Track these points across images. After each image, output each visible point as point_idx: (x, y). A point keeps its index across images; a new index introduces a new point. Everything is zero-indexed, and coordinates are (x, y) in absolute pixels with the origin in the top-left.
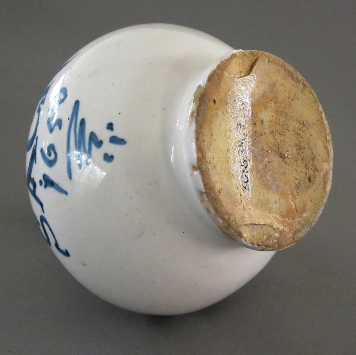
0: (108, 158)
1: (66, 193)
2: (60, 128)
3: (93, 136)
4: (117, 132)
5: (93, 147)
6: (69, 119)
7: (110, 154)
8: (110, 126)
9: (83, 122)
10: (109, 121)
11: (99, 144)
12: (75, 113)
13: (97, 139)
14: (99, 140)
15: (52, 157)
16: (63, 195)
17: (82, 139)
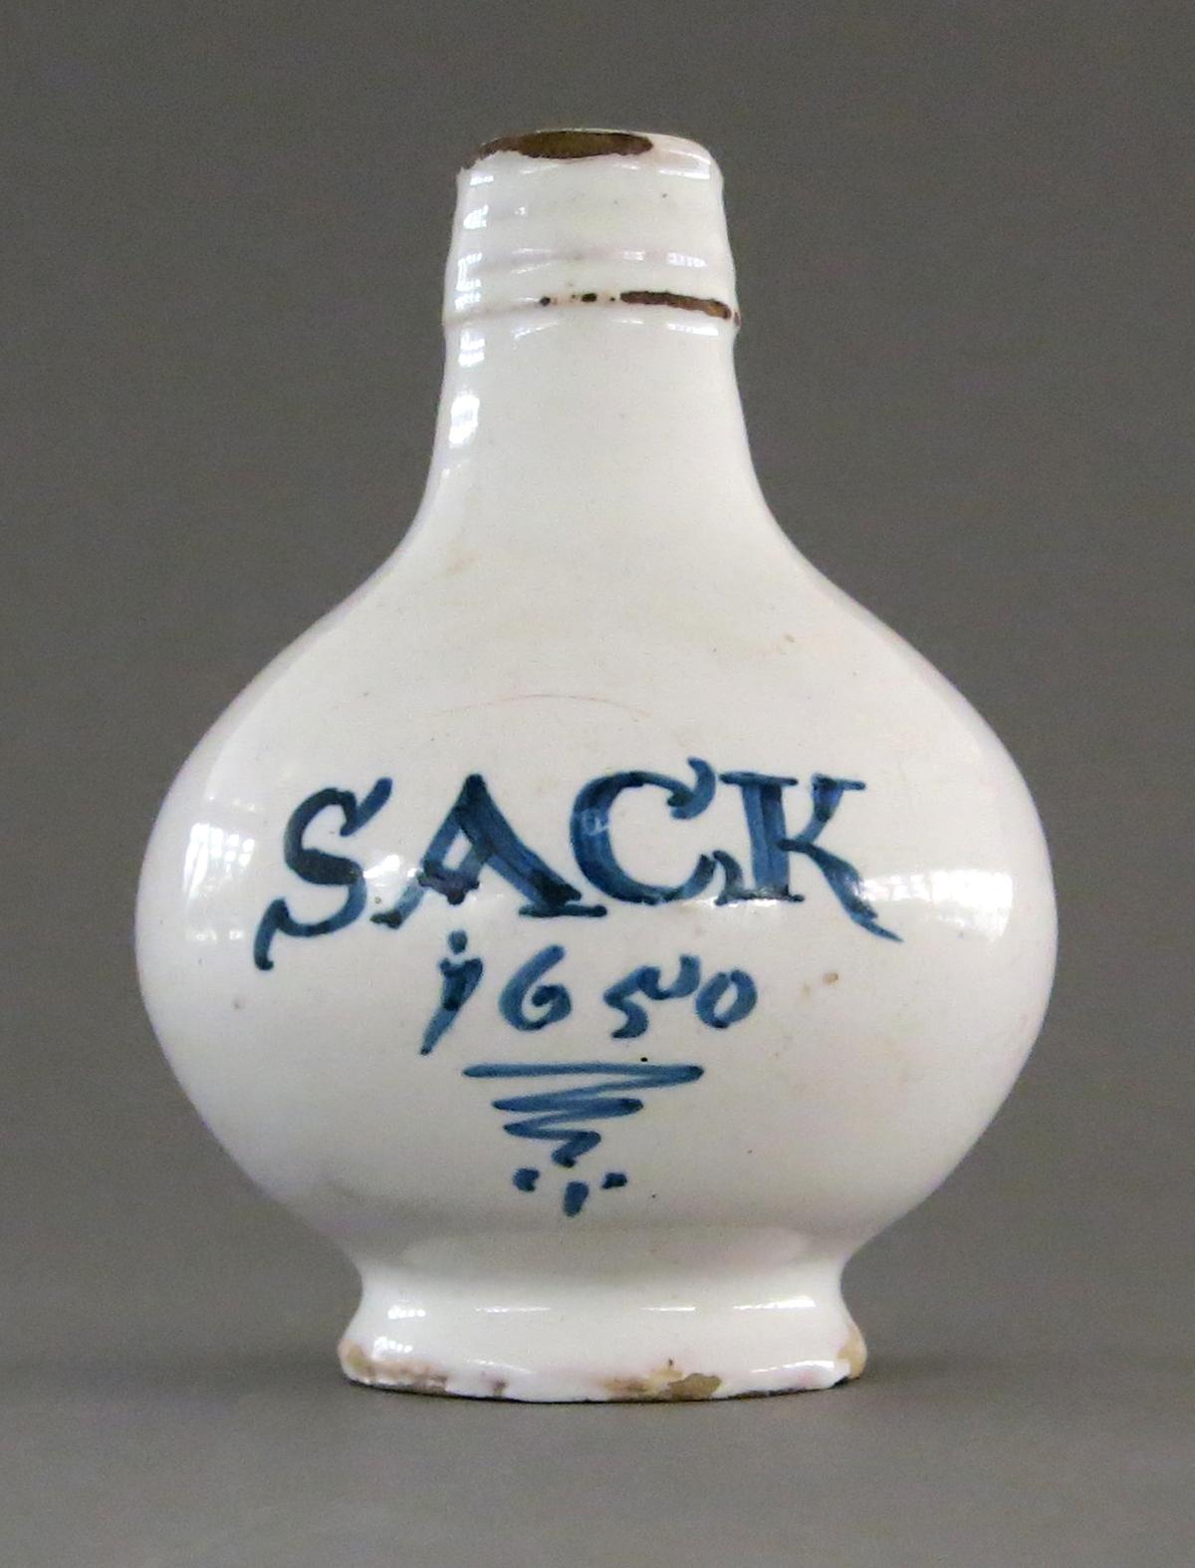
0: (526, 1180)
1: (425, 1051)
2: (619, 1034)
3: (590, 1140)
4: (598, 1200)
5: (558, 1144)
6: (644, 1060)
7: (539, 1184)
8: (615, 1181)
9: (631, 1106)
10: (629, 1175)
11: (565, 1159)
12: (661, 1077)
13: (579, 1153)
14: (574, 1159)
15: (531, 1012)
16: (418, 1041)
17: (578, 1110)
